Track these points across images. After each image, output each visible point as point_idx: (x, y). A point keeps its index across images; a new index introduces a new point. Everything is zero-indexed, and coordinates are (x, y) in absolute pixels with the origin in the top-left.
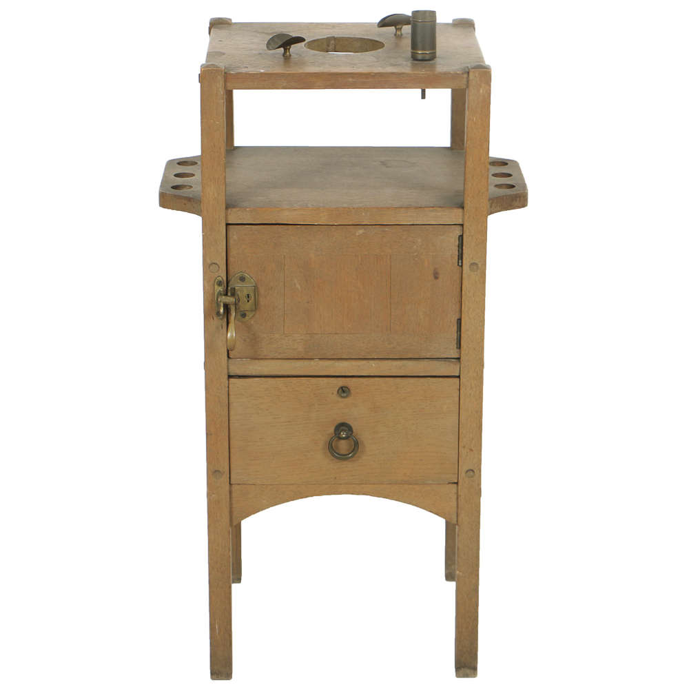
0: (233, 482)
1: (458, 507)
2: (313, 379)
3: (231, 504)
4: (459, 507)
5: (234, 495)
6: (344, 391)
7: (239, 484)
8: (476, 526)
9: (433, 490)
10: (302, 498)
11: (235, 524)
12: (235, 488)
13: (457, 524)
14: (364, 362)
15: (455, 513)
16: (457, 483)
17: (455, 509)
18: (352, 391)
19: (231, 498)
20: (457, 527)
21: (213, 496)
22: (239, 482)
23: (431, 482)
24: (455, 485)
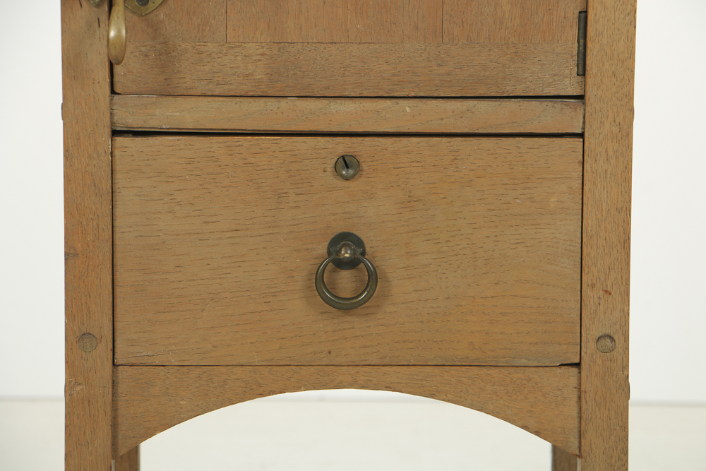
0: (119, 360)
1: (580, 418)
2: (285, 140)
3: (115, 409)
4: (584, 416)
5: (122, 388)
6: (347, 164)
7: (132, 365)
8: (620, 459)
9: (530, 380)
10: (262, 395)
11: (123, 451)
12: (123, 373)
13: (580, 456)
14: (388, 103)
15: (576, 431)
16: (578, 365)
17: (576, 421)
18: (364, 166)
19: (114, 394)
20: (579, 461)
21: (78, 388)
22: (132, 361)
23: (524, 362)
24: (574, 370)
